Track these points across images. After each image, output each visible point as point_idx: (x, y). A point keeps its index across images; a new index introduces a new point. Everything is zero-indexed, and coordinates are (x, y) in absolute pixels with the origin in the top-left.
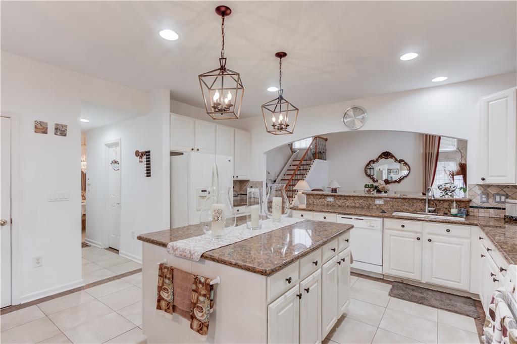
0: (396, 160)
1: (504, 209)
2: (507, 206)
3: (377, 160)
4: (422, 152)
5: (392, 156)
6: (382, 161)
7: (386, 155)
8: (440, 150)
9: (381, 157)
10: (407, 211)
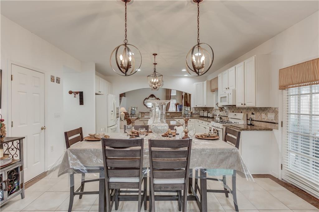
0: (156, 98)
1: (199, 114)
2: (200, 113)
3: (149, 98)
4: (165, 95)
5: (154, 96)
6: (151, 98)
7: (152, 96)
8: (171, 95)
9: (150, 96)
10: (177, 116)
